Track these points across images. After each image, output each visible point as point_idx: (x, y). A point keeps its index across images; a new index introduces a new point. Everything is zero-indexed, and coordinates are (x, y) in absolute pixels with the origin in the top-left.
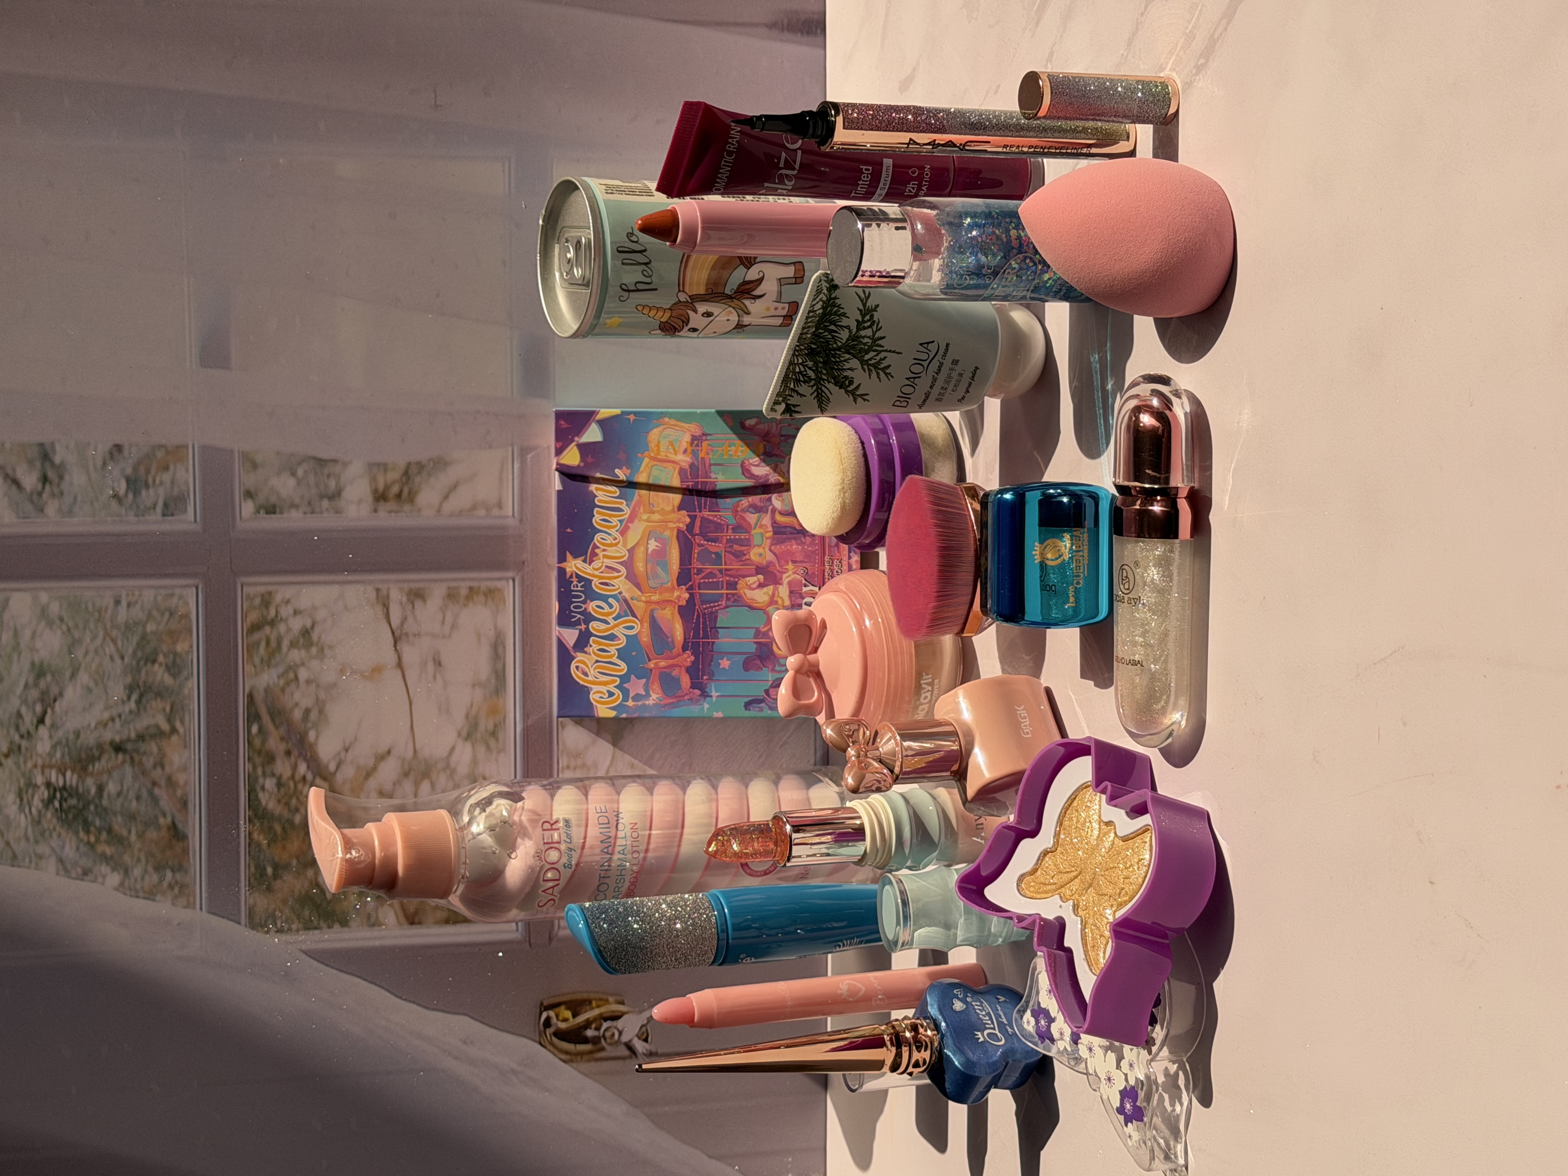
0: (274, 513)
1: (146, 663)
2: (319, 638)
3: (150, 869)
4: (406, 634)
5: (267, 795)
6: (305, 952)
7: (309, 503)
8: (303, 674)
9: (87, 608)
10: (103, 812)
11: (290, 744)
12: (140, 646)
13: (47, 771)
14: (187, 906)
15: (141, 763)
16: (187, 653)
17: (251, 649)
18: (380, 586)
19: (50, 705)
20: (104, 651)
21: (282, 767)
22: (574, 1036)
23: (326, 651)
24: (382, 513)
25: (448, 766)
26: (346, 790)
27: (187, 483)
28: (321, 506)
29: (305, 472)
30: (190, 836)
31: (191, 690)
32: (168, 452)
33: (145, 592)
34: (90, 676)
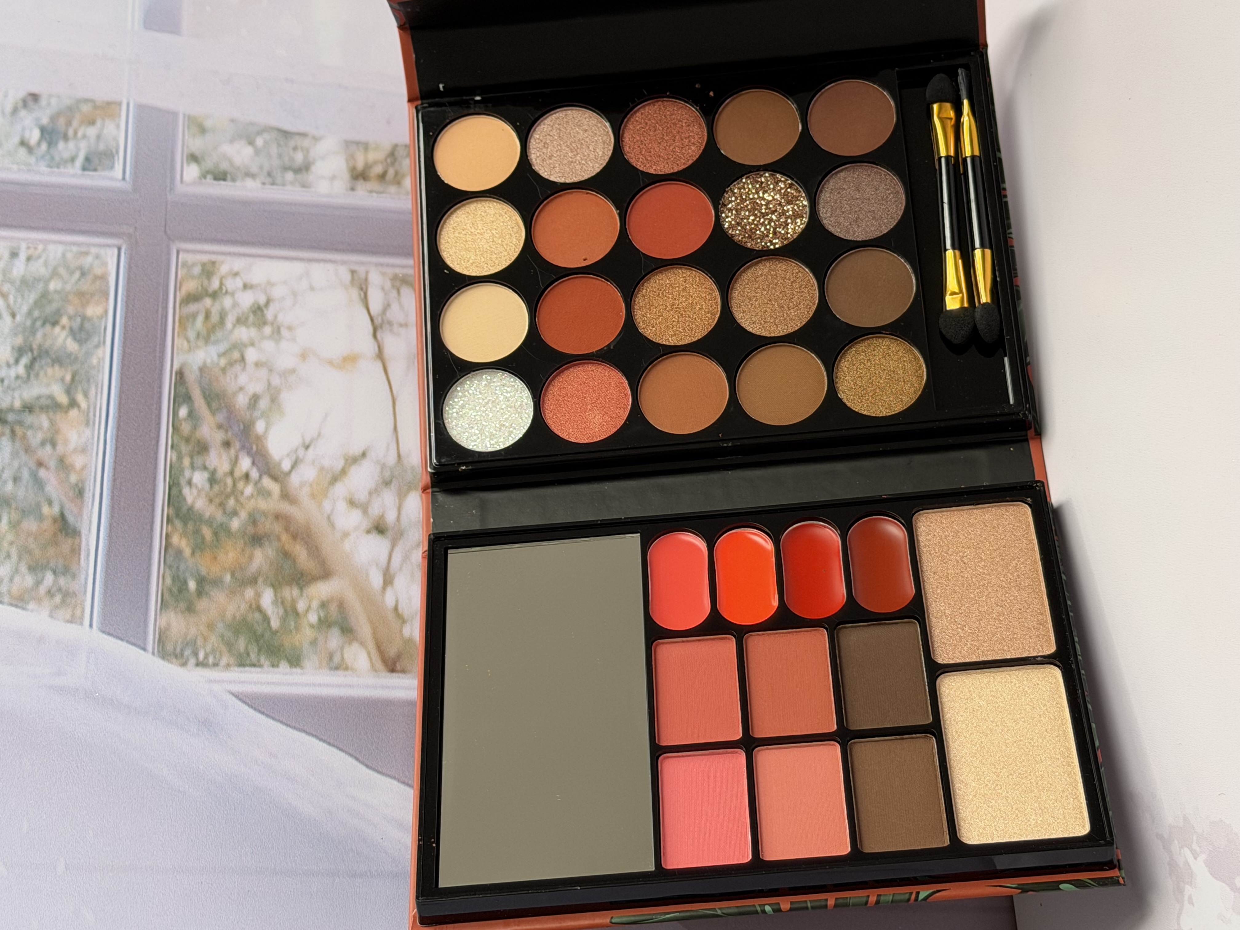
0: (224, 180)
1: (44, 324)
2: (276, 317)
3: (23, 568)
4: (390, 323)
5: (195, 491)
6: (237, 696)
7: (269, 174)
8: (251, 355)
11: (230, 433)
12: (38, 304)
14: (71, 621)
15: (24, 437)
17: (185, 320)
18: (356, 268)
21: (218, 460)
23: (284, 332)
24: (361, 192)
26: (304, 495)
27: (116, 140)
28: (283, 177)
29: (266, 142)
30: (84, 532)
31: (101, 360)
32: (96, 107)
33: (51, 247)
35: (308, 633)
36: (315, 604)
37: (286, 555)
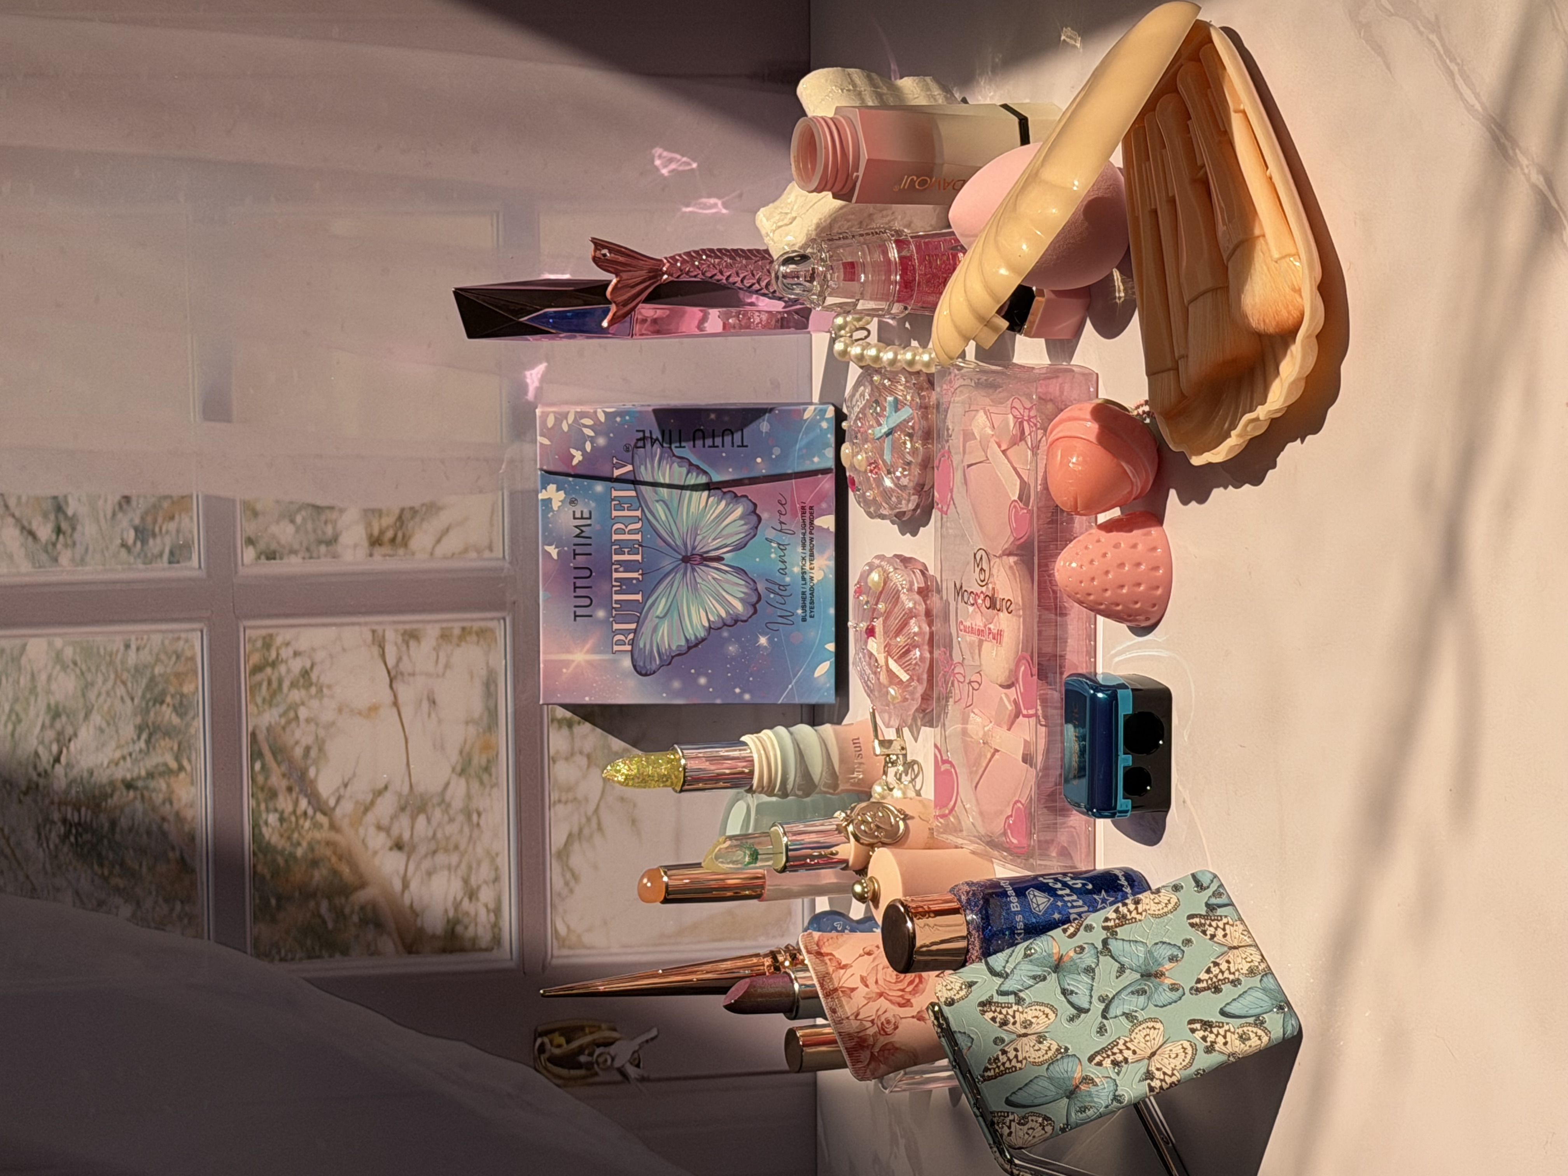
0: (274, 559)
1: (154, 705)
2: (319, 677)
3: (161, 901)
4: (402, 674)
5: (270, 830)
6: (309, 981)
7: (308, 549)
8: (303, 713)
9: (98, 653)
10: (115, 846)
11: (292, 780)
12: (149, 688)
13: (63, 808)
14: (196, 936)
15: (150, 799)
16: (193, 694)
17: (254, 689)
18: (375, 627)
19: (65, 745)
20: (115, 693)
21: (284, 803)
22: (568, 1061)
23: (325, 690)
24: (377, 557)
25: (443, 801)
26: (345, 824)
27: (191, 532)
28: (319, 551)
29: (304, 519)
30: (198, 870)
31: (197, 730)
32: (173, 503)
33: (153, 636)
34: (102, 716)
35: (353, 931)
36: (357, 908)
37: (335, 873)
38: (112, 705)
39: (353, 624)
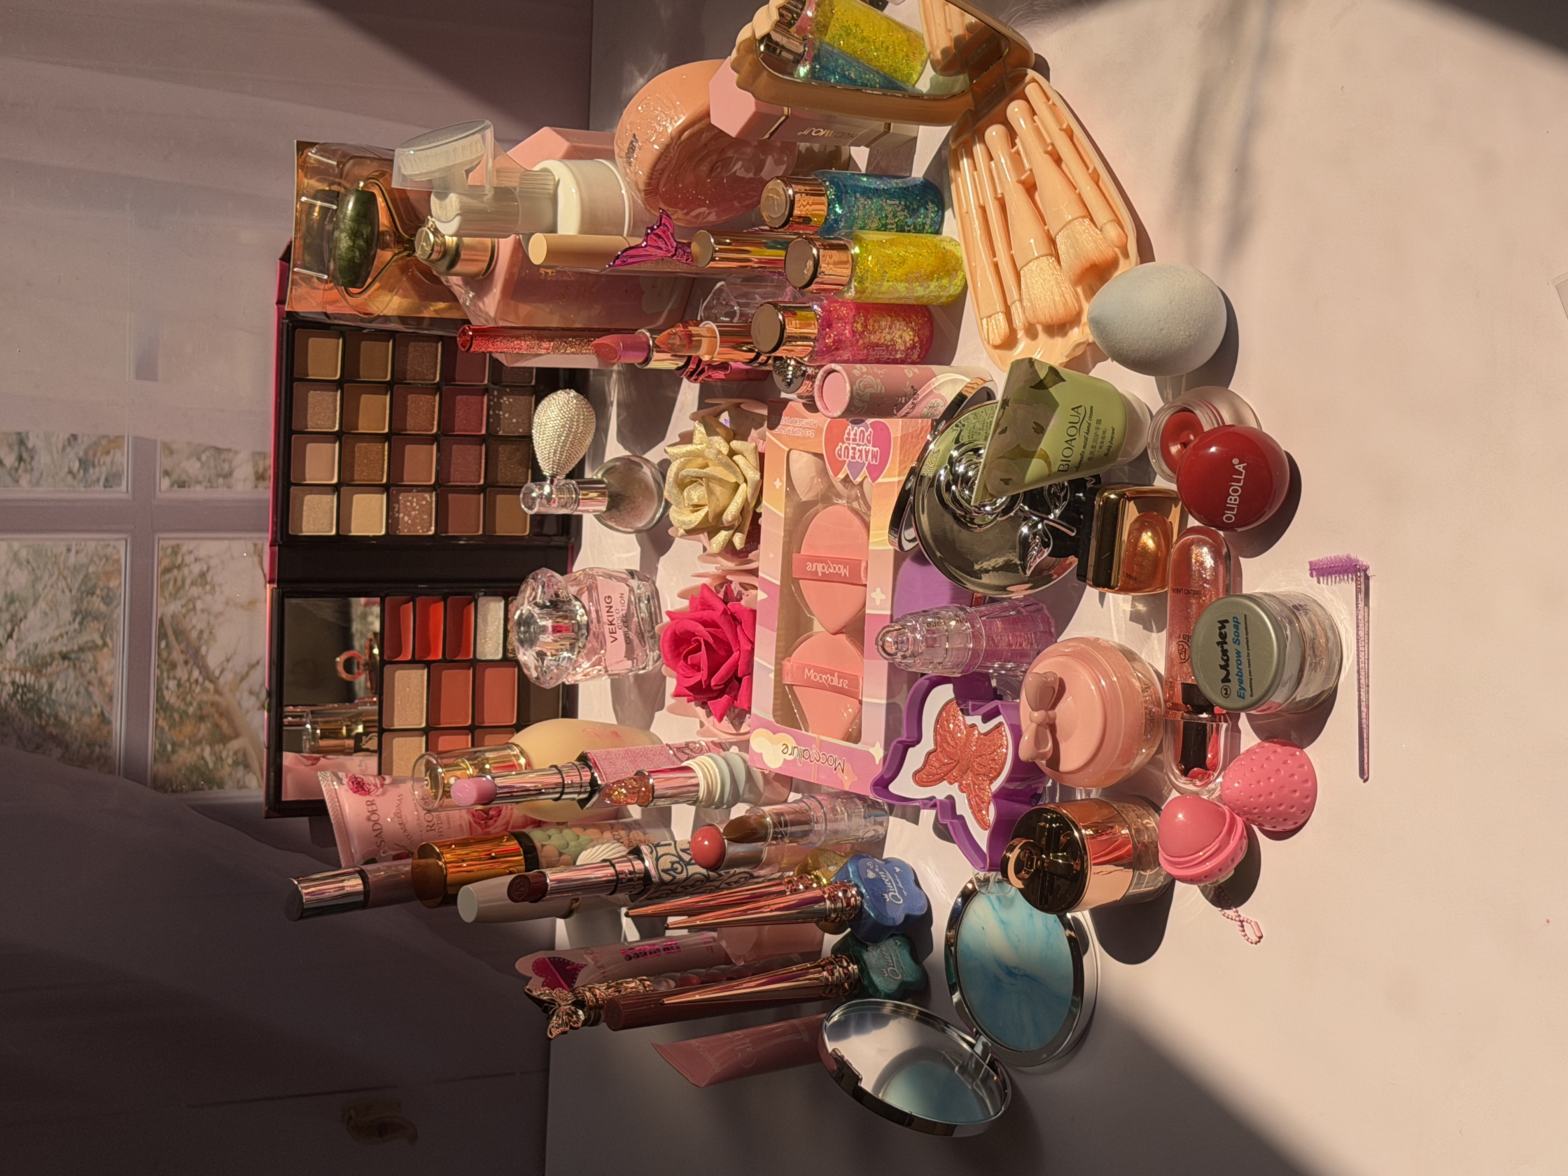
0: (184, 487)
1: (87, 595)
2: (212, 579)
3: (84, 745)
5: (170, 692)
7: (209, 481)
8: (199, 605)
9: (46, 555)
10: (51, 703)
11: (188, 656)
12: (84, 582)
13: (13, 673)
15: (80, 667)
16: (117, 588)
17: (163, 586)
18: (258, 542)
19: (17, 624)
20: (58, 585)
21: (181, 672)
23: (217, 588)
24: (261, 489)
26: (226, 690)
27: (122, 464)
28: (218, 482)
29: (208, 458)
30: (114, 723)
31: (119, 616)
32: (110, 441)
33: (89, 543)
34: (47, 603)
35: (227, 769)
36: (231, 753)
37: (217, 726)
38: (55, 595)
39: (240, 539)
